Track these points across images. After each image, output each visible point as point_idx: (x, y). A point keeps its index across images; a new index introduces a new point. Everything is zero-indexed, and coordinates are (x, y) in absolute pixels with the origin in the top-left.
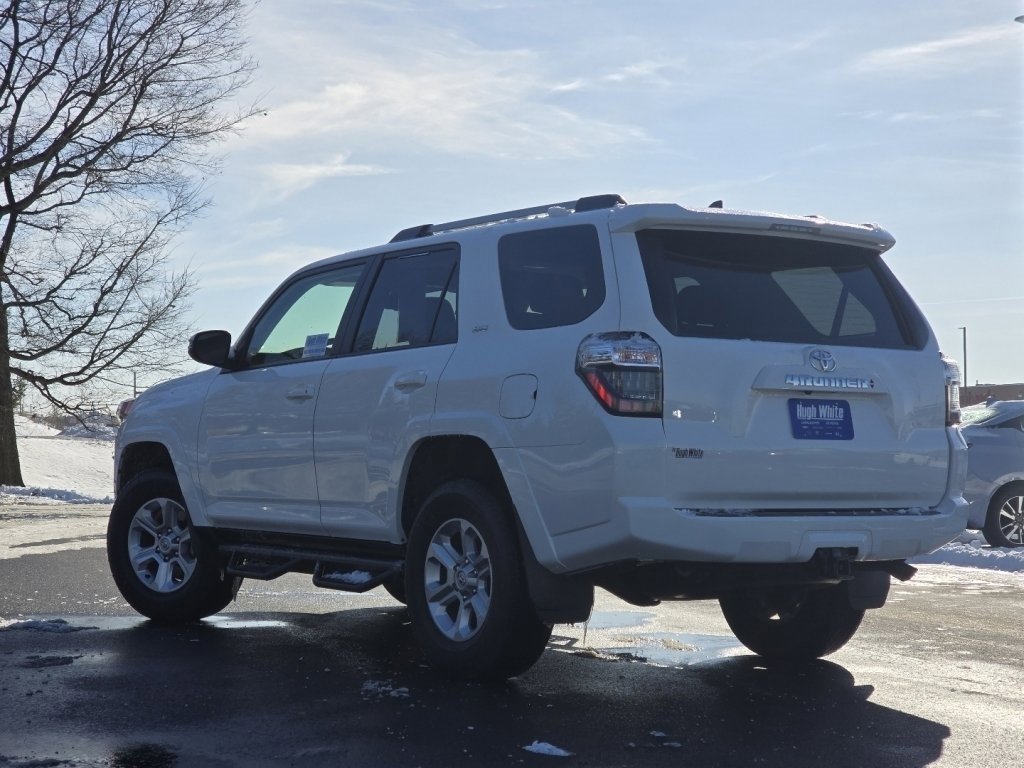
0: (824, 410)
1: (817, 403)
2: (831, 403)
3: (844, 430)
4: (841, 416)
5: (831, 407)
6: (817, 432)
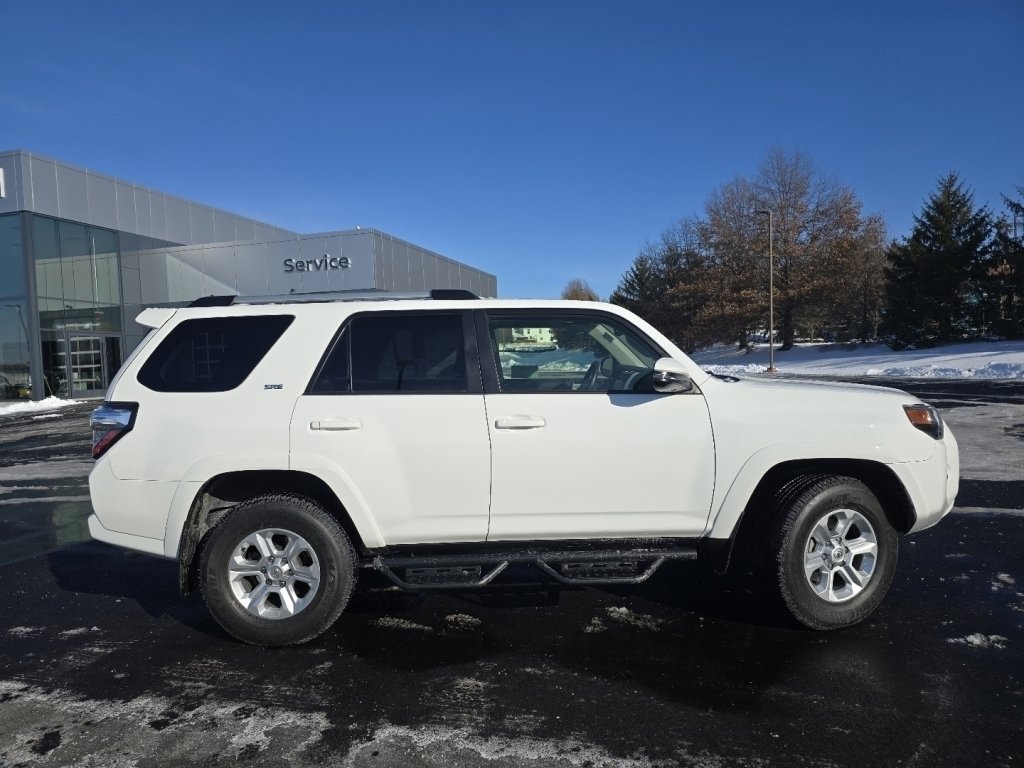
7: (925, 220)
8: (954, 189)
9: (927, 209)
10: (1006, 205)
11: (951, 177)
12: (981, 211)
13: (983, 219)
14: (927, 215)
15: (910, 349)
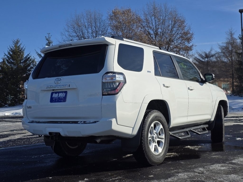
0: (60, 94)
1: (59, 93)
2: (62, 92)
3: (64, 100)
4: (64, 96)
5: (62, 93)
6: (57, 101)
7: (9, 56)
8: (18, 45)
9: (9, 51)
10: (37, 54)
11: (17, 40)
12: (28, 55)
13: (29, 58)
14: (9, 53)
15: (6, 107)
